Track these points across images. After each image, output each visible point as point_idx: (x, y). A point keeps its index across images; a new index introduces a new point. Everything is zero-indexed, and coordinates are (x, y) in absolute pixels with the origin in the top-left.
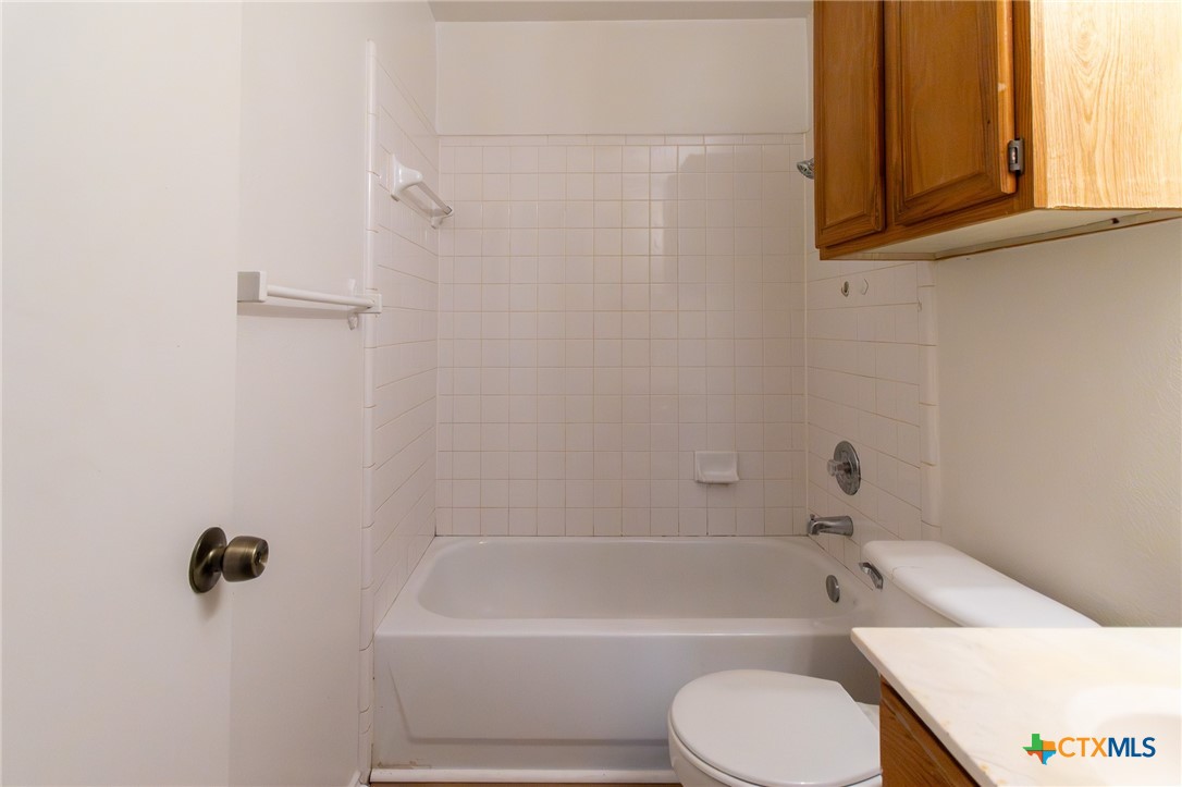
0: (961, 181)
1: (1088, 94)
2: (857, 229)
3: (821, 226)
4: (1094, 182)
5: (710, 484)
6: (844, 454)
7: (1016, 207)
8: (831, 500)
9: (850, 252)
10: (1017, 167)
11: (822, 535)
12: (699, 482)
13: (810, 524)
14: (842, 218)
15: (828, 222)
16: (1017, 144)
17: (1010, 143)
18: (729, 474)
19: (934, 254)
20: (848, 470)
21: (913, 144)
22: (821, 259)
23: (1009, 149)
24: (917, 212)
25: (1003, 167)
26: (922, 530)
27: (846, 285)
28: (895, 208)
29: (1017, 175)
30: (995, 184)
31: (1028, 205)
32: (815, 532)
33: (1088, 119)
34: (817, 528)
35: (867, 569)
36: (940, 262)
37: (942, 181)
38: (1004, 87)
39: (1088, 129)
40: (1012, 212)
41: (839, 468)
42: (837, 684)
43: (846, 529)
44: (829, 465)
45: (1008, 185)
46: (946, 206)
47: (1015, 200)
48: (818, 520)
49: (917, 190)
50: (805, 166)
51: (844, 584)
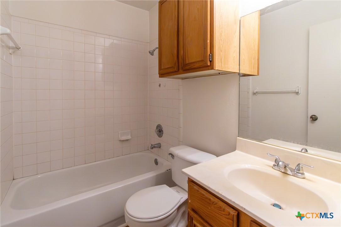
0: (198, 61)
1: (221, 46)
2: (170, 70)
3: (160, 68)
4: (222, 65)
5: (123, 141)
6: (158, 128)
7: (210, 69)
8: (156, 140)
9: (167, 76)
10: (211, 60)
11: (154, 149)
12: (120, 141)
13: (151, 147)
14: (167, 67)
15: (162, 68)
16: (211, 55)
17: (209, 54)
18: (129, 137)
19: (182, 78)
20: (160, 131)
21: (186, 51)
22: (159, 77)
23: (209, 55)
24: (187, 67)
25: (208, 59)
26: (179, 143)
27: (160, 84)
28: (182, 66)
29: (211, 61)
30: (207, 63)
31: (212, 68)
32: (152, 148)
33: (221, 51)
34: (153, 147)
35: (170, 155)
36: (183, 80)
37: (193, 61)
38: (209, 41)
39: (221, 53)
40: (209, 69)
41: (158, 131)
42: (165, 185)
43: (159, 146)
44: (155, 131)
45: (209, 64)
46: (194, 67)
47: (210, 67)
48: (153, 145)
49: (187, 62)
50: (151, 52)
51: (159, 160)
